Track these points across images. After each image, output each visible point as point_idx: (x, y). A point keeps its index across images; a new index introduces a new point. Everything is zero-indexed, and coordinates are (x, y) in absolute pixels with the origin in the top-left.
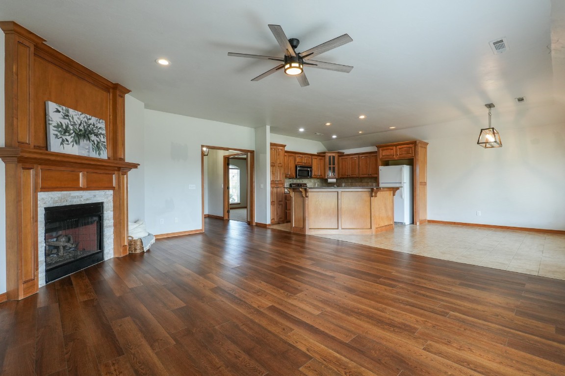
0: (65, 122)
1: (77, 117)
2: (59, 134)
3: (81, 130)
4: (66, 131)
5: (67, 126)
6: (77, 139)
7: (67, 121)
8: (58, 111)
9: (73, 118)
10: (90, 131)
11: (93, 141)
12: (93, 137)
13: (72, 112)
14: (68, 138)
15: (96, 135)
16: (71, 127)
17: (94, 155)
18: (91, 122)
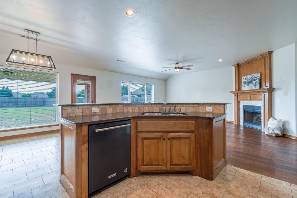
0: (245, 81)
1: (249, 77)
2: (244, 85)
3: (250, 81)
4: (246, 83)
5: (246, 82)
6: (248, 84)
7: (245, 80)
8: (244, 78)
9: (248, 78)
10: (253, 80)
11: (254, 83)
12: (254, 82)
13: (247, 76)
14: (246, 85)
15: (255, 80)
16: (247, 81)
17: (253, 88)
18: (254, 76)
